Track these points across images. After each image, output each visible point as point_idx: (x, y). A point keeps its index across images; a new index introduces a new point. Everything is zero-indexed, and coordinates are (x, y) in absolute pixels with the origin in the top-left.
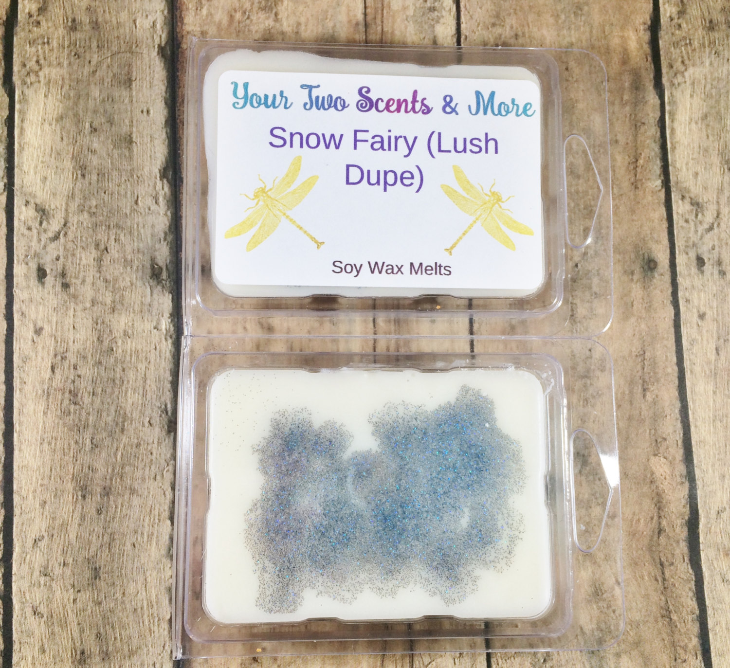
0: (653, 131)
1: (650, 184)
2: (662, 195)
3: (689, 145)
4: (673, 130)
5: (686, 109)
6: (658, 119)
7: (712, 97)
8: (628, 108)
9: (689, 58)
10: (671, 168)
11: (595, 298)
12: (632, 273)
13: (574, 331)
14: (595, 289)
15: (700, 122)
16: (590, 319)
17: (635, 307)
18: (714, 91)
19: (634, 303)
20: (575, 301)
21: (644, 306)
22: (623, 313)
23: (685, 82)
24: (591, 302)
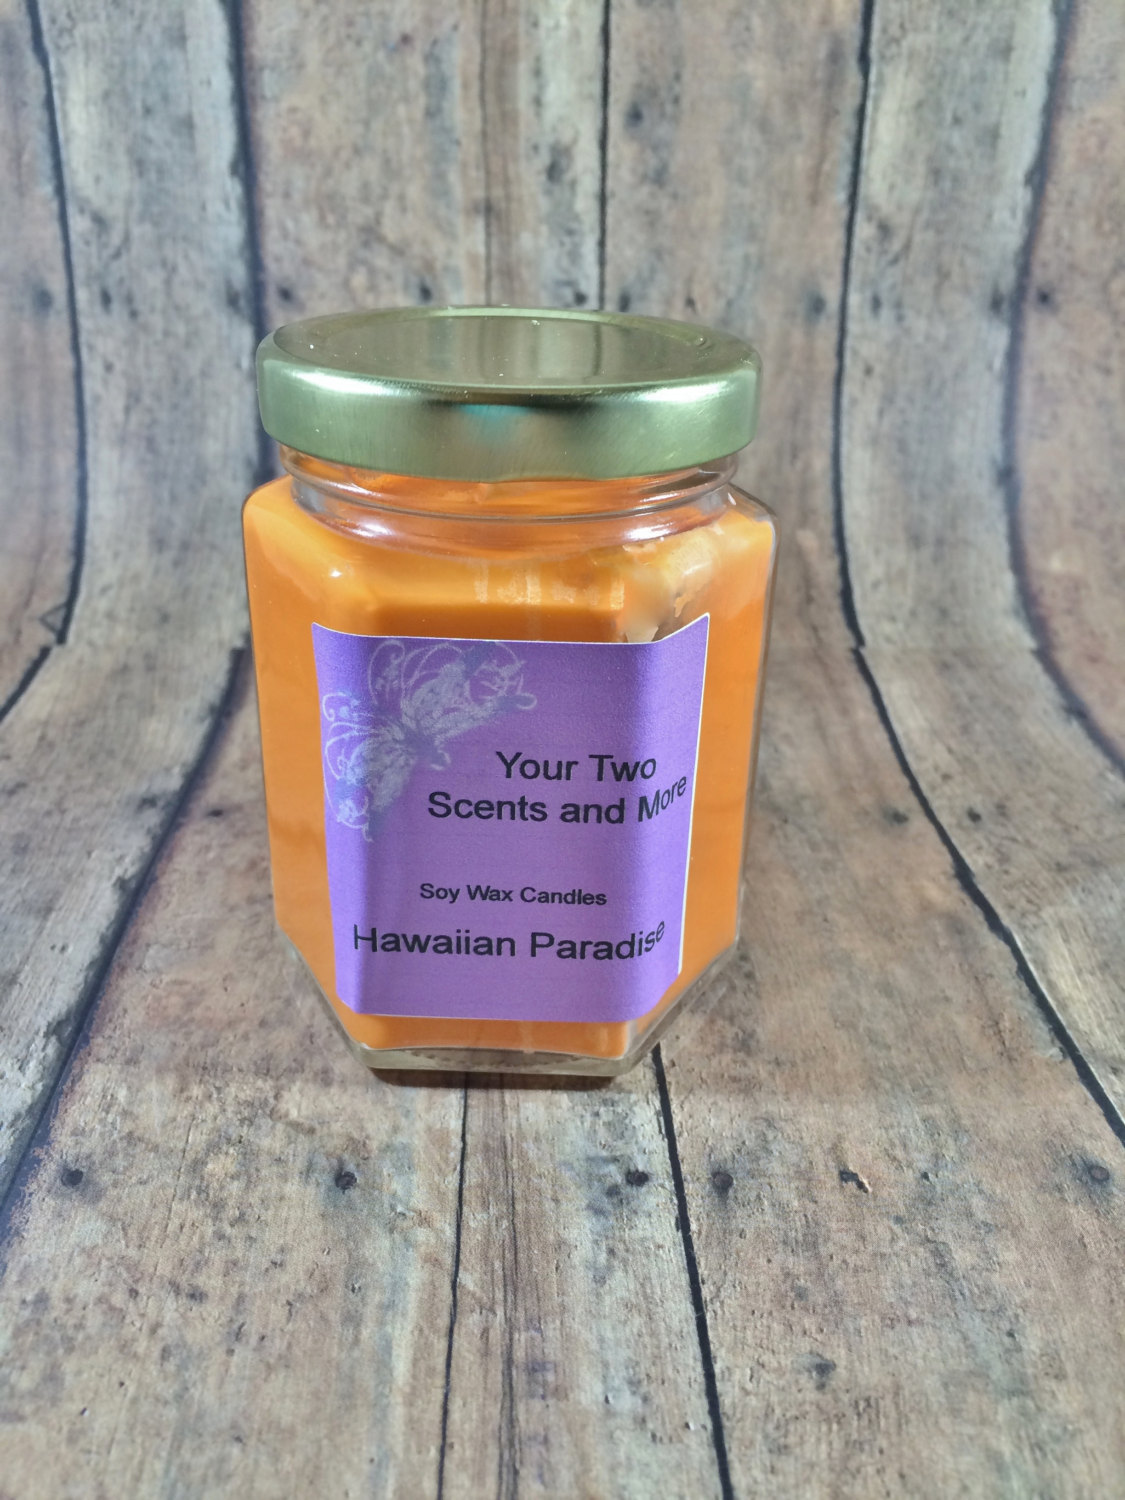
0: (1015, 984)
1: (1036, 1053)
2: (1070, 1066)
3: (1091, 1001)
4: (1051, 985)
5: (1063, 956)
6: (1015, 969)
7: (1103, 941)
8: (952, 956)
9: (1038, 897)
10: (1070, 1032)
11: (990, 1231)
12: (1059, 1189)
13: (957, 1293)
14: (980, 1216)
15: (1098, 973)
16: (987, 1270)
17: (1091, 1248)
18: (1105, 935)
19: (1086, 1240)
20: (941, 1238)
21: (1113, 1245)
22: (1068, 1259)
23: (1045, 924)
24: (982, 1240)
